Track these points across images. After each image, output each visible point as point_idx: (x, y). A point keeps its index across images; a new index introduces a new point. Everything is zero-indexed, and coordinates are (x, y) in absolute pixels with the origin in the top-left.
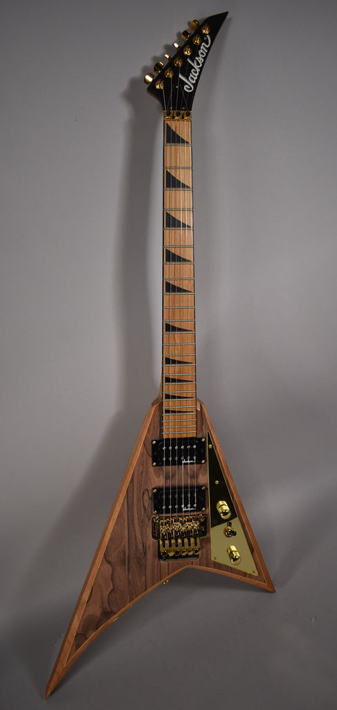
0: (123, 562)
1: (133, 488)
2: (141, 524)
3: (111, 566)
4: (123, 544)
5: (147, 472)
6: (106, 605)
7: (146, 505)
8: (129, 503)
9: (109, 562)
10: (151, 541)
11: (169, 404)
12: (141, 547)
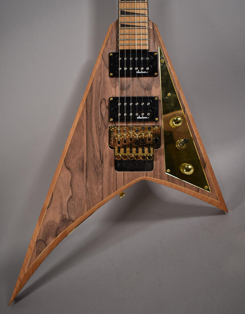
0: (82, 170)
1: (92, 97)
2: (99, 133)
3: (71, 172)
4: (81, 151)
5: (105, 83)
6: (65, 212)
7: (104, 113)
8: (88, 111)
9: (68, 169)
10: (107, 150)
11: (124, 19)
12: (98, 154)
